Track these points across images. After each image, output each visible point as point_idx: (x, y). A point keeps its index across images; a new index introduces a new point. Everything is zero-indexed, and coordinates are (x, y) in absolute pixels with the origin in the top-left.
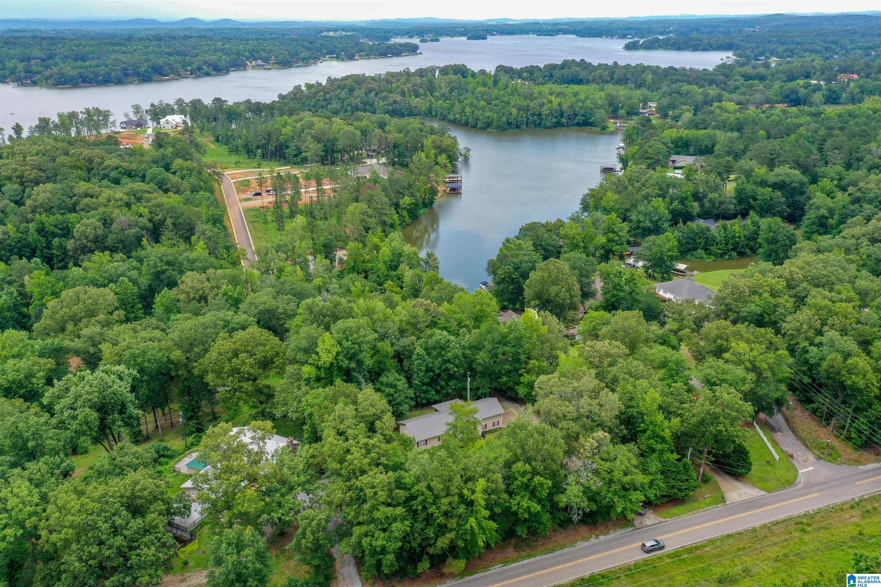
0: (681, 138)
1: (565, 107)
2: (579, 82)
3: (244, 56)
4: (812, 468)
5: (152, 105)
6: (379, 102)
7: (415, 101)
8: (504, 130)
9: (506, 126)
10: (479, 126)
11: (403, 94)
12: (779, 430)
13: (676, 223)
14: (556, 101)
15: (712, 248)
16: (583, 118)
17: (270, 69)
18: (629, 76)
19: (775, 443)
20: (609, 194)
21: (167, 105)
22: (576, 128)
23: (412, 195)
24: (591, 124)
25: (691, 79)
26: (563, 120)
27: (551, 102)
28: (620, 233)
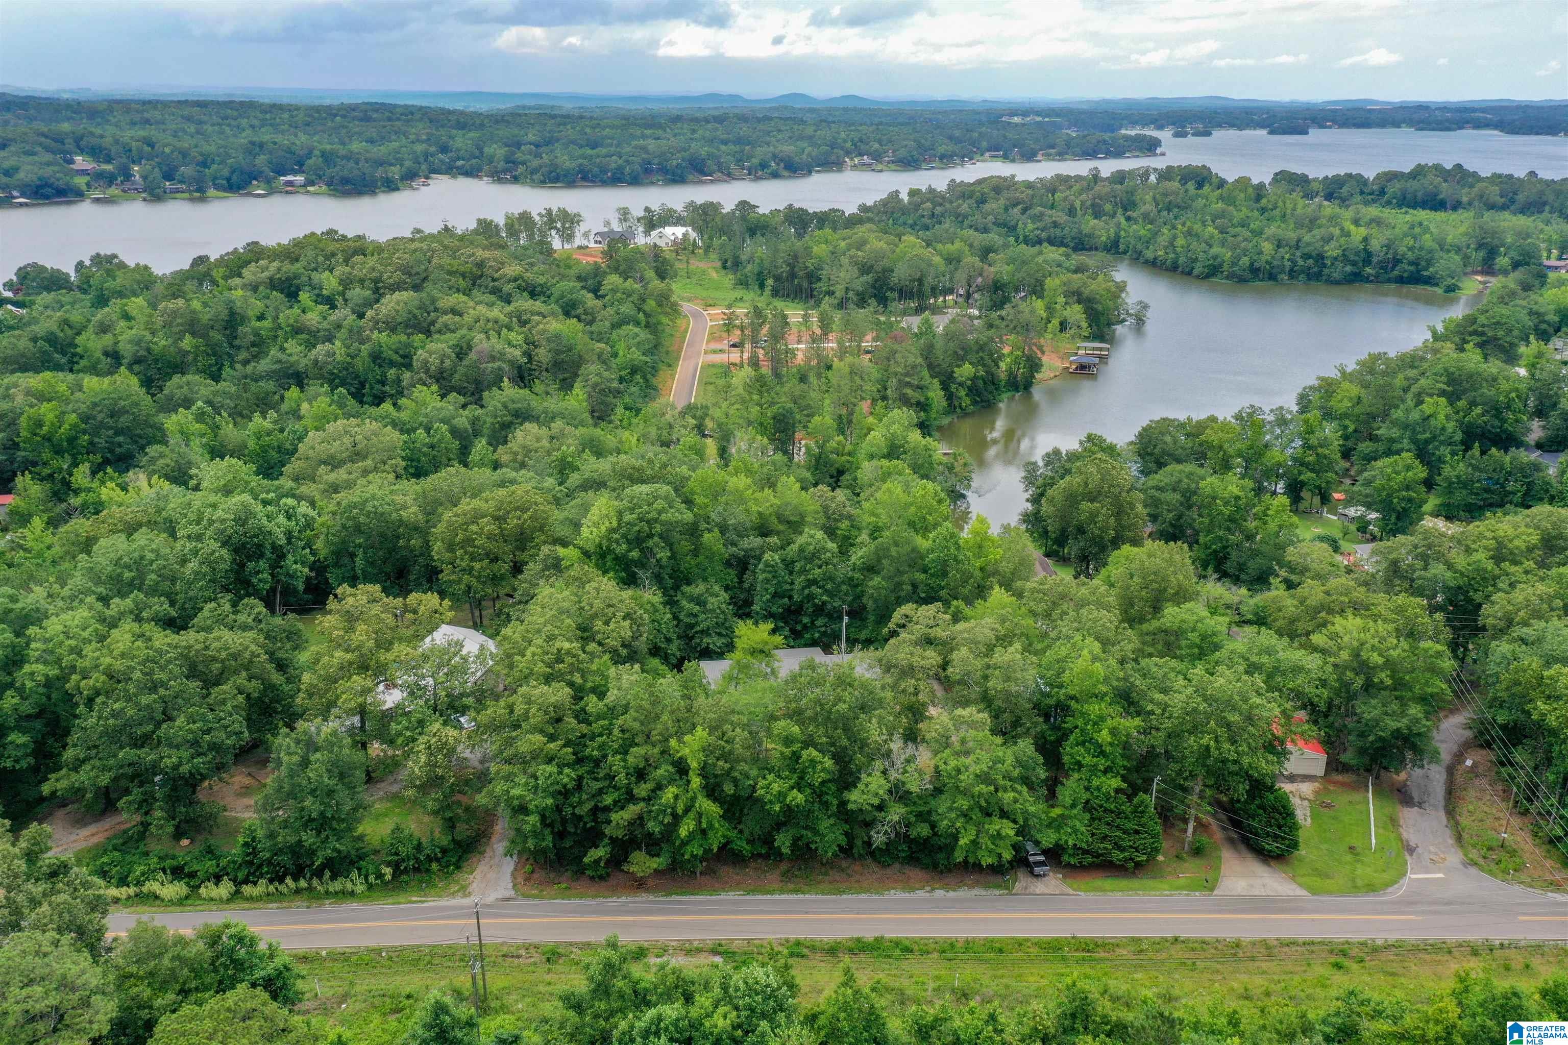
1: (1375, 245)
3: (842, 148)
4: (1441, 875)
5: (647, 209)
6: (1025, 224)
7: (1090, 224)
8: (1242, 280)
9: (1248, 274)
10: (1196, 272)
11: (1072, 212)
12: (1420, 805)
13: (1468, 448)
14: (1358, 233)
16: (1412, 268)
17: (881, 171)
19: (1390, 821)
20: (1345, 386)
21: (670, 210)
22: (1396, 286)
23: (981, 362)
24: (1429, 281)
26: (1368, 270)
27: (1348, 234)
28: (1321, 450)
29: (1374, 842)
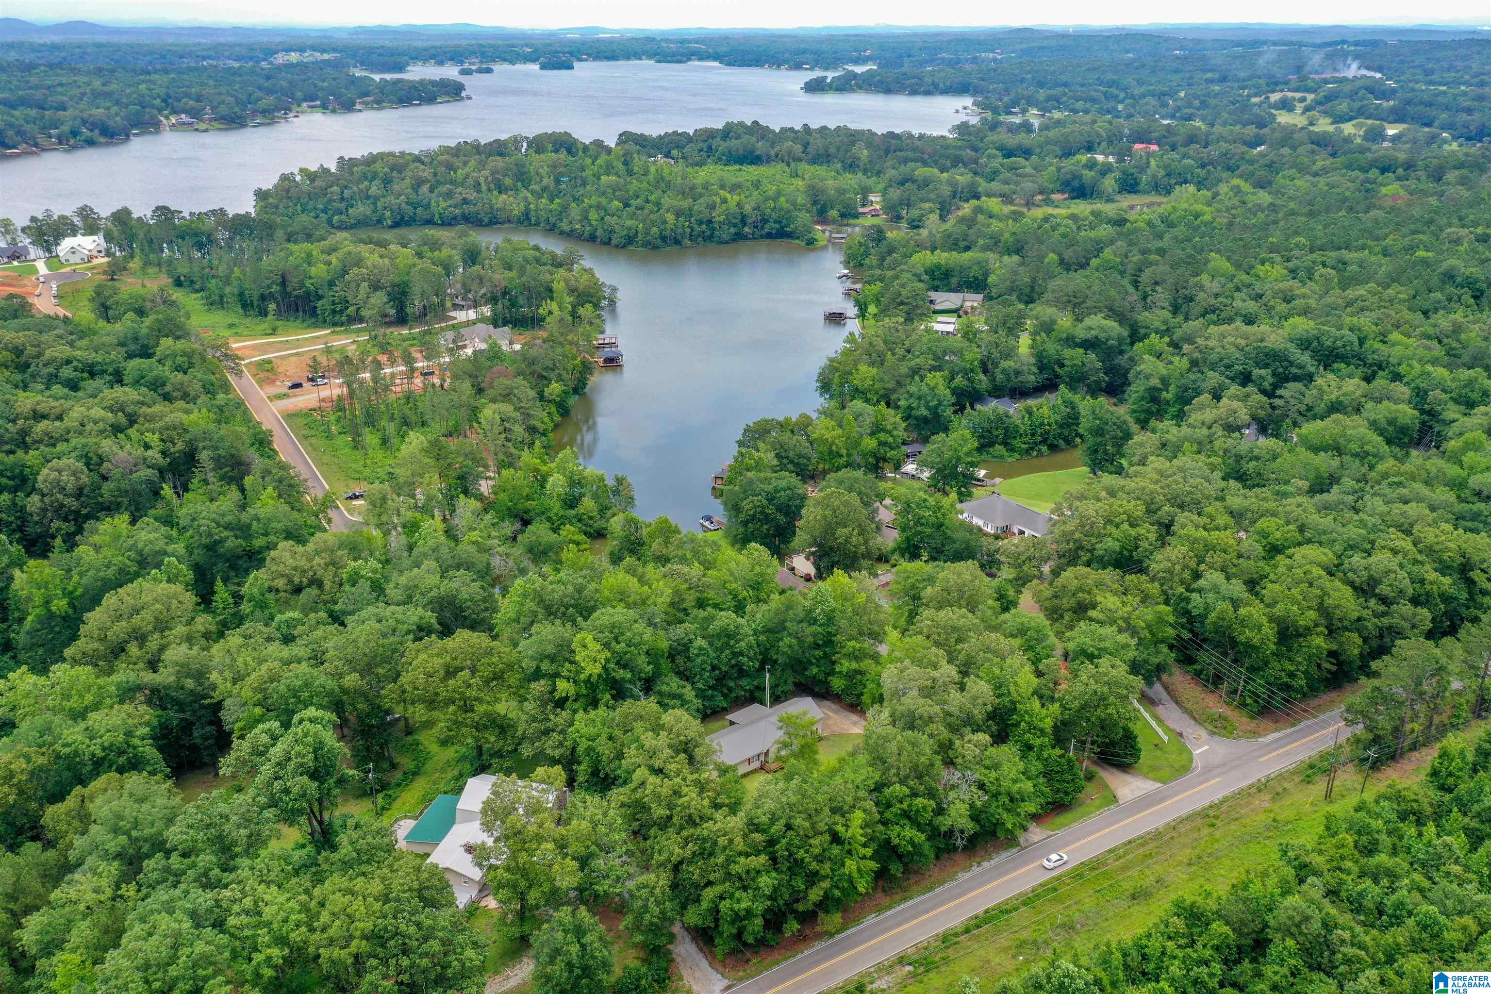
0: (938, 266)
1: (748, 208)
2: (754, 159)
3: (152, 106)
4: (1207, 747)
5: (34, 219)
6: (438, 203)
7: (501, 200)
8: (655, 247)
9: (659, 242)
10: (614, 242)
11: (477, 187)
12: (1160, 703)
13: (962, 409)
14: (733, 199)
15: (1014, 442)
16: (777, 226)
17: (206, 131)
18: (832, 150)
19: (1158, 719)
20: (863, 368)
22: (767, 241)
23: (560, 379)
24: (790, 235)
25: (926, 156)
26: (746, 229)
27: (724, 201)
28: (895, 433)
29: (1166, 738)
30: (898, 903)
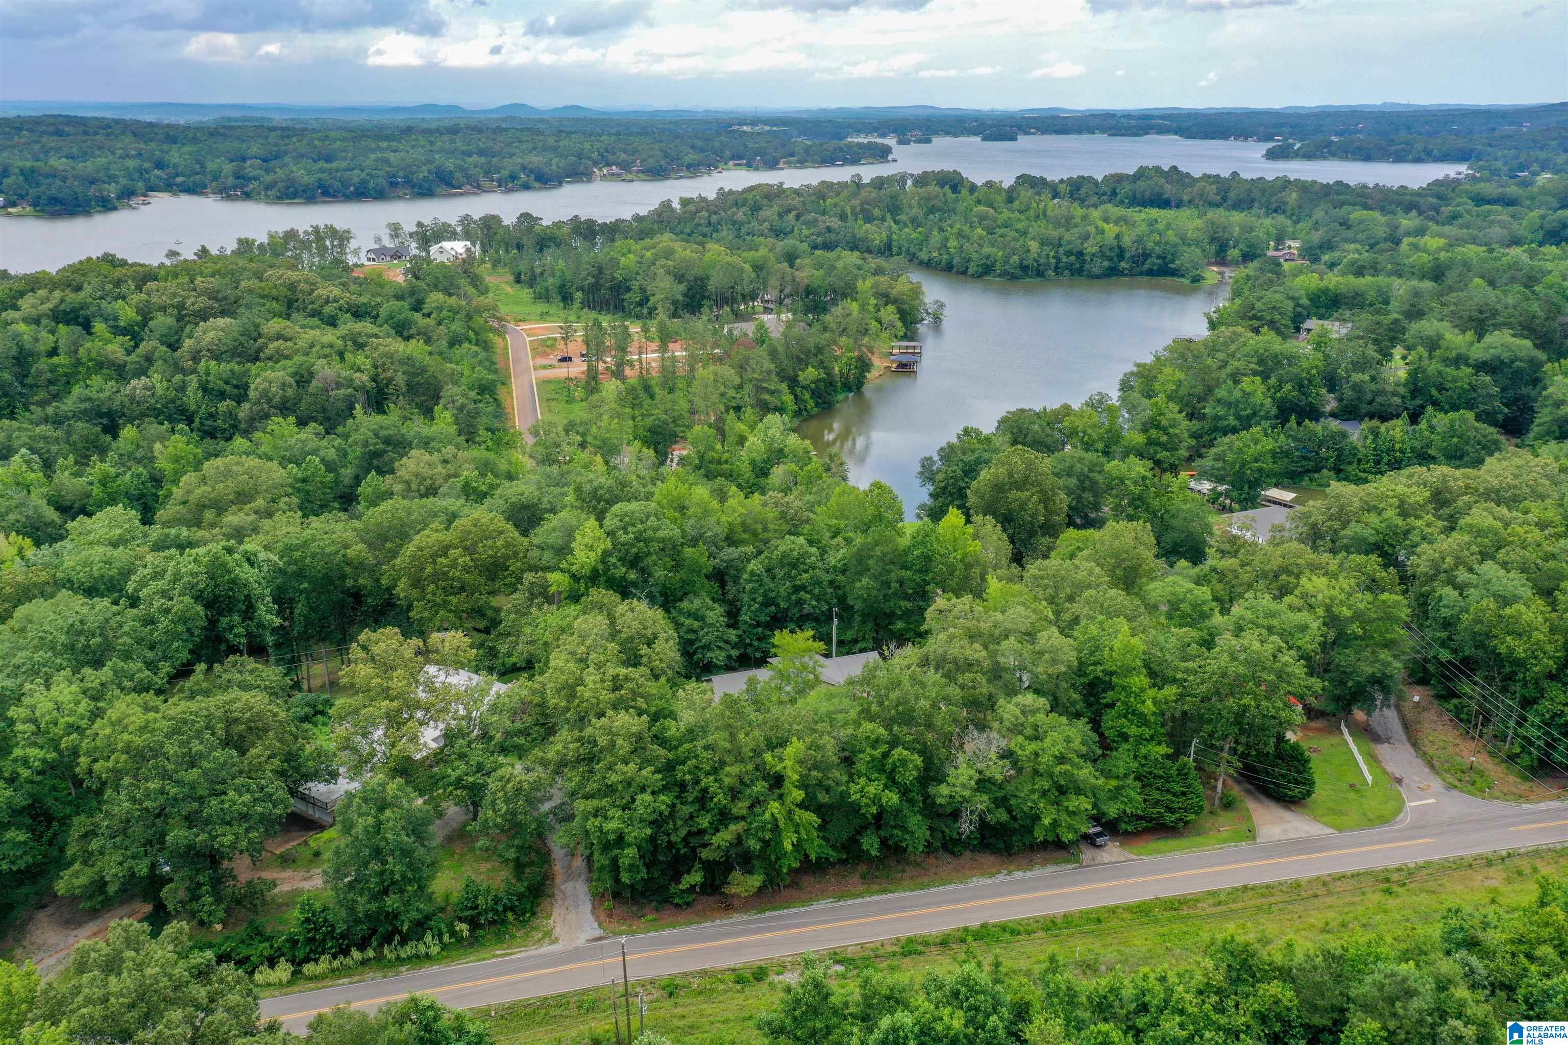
0: (1325, 291)
1: (1127, 241)
2: (1163, 203)
3: (589, 158)
4: (1432, 801)
5: (420, 224)
6: (801, 230)
7: (864, 229)
8: (1014, 278)
9: (1018, 272)
10: (970, 271)
11: (843, 217)
12: (1388, 740)
13: (1284, 422)
14: (1111, 230)
15: (1349, 468)
16: (1160, 261)
17: (631, 181)
18: (1256, 194)
19: (1373, 759)
20: (1168, 370)
21: (444, 224)
22: (1146, 278)
23: (821, 365)
24: (1174, 273)
25: (1370, 201)
26: (1123, 264)
27: (1102, 232)
28: (1171, 430)
29: (1369, 778)
30: (871, 894)
